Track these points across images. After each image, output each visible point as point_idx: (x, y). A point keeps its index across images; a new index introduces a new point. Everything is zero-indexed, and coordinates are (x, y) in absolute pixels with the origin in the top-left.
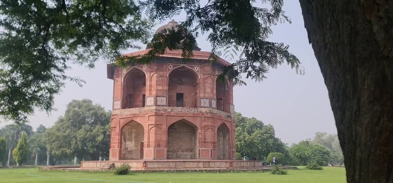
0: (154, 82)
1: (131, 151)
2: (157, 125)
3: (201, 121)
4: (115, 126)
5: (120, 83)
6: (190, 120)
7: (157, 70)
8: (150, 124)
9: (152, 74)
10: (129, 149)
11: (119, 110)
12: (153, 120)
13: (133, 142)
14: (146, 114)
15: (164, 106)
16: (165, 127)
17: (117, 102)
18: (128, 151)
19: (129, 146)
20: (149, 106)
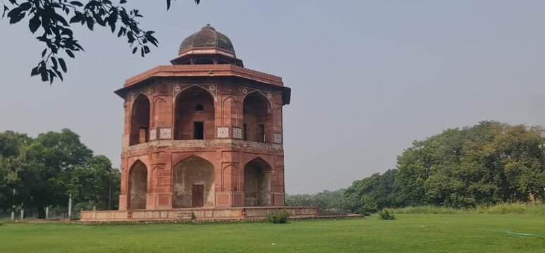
0: (228, 108)
1: (181, 196)
2: (234, 164)
3: (275, 160)
4: (165, 162)
5: (170, 104)
6: (265, 158)
7: (232, 94)
8: (225, 161)
9: (224, 98)
10: (179, 194)
11: (171, 141)
12: (228, 157)
13: (183, 184)
14: (218, 148)
15: (239, 139)
16: (241, 166)
17: (165, 130)
18: (177, 197)
19: (179, 190)
20: (222, 139)
